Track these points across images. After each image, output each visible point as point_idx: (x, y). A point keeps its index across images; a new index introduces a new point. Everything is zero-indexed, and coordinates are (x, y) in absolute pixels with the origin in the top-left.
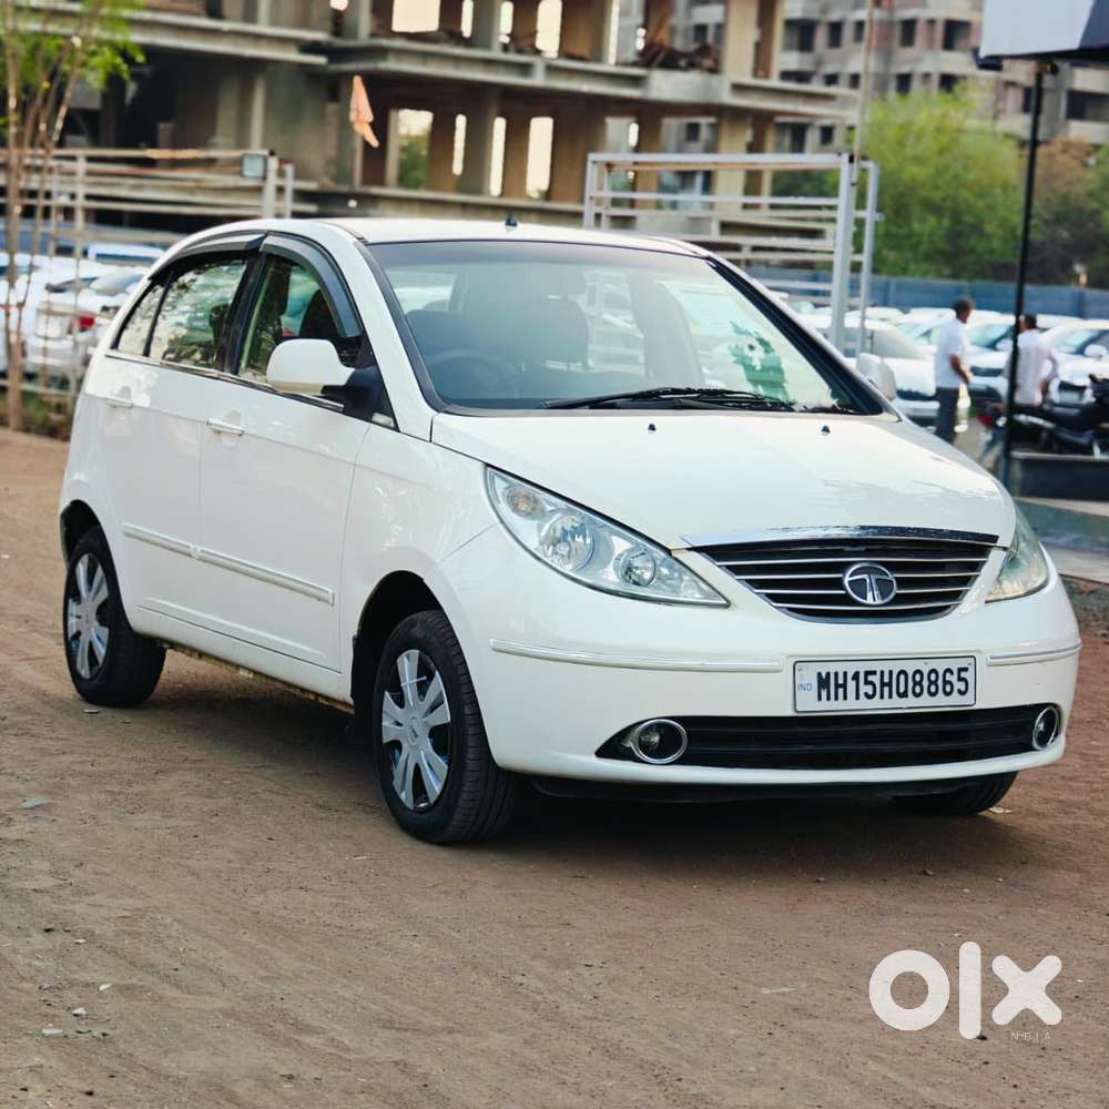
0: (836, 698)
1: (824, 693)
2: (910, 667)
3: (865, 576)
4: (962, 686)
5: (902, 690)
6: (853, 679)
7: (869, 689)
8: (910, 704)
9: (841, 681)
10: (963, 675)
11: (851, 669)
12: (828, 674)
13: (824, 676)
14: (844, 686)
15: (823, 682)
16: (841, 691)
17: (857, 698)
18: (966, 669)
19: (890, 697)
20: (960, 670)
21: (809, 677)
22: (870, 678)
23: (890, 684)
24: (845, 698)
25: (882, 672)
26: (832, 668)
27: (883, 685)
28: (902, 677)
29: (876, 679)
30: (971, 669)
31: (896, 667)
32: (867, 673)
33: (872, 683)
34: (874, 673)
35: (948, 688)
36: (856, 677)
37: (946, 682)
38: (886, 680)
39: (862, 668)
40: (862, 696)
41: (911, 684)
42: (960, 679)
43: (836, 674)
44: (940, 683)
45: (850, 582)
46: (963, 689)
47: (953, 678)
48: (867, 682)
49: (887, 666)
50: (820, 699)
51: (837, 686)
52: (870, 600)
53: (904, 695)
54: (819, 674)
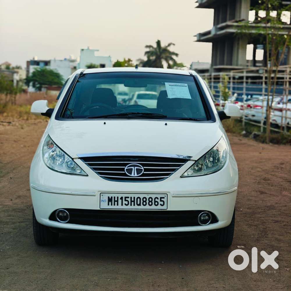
0: (114, 205)
1: (110, 203)
2: (142, 196)
3: (133, 168)
4: (162, 203)
5: (139, 203)
6: (121, 199)
7: (127, 203)
8: (142, 208)
9: (116, 199)
10: (162, 199)
11: (120, 196)
12: (112, 197)
13: (110, 198)
14: (117, 201)
15: (110, 200)
16: (116, 203)
17: (122, 205)
18: (164, 198)
19: (134, 205)
20: (161, 198)
21: (105, 198)
22: (127, 199)
23: (134, 201)
24: (118, 205)
25: (131, 198)
26: (113, 195)
27: (131, 201)
28: (139, 199)
29: (129, 200)
30: (166, 198)
31: (136, 196)
32: (126, 198)
33: (127, 201)
34: (128, 197)
35: (156, 203)
36: (122, 198)
37: (155, 202)
38: (133, 200)
39: (124, 196)
40: (124, 204)
41: (142, 201)
42: (161, 201)
43: (115, 197)
44: (153, 202)
45: (126, 169)
46: (162, 204)
47: (159, 201)
48: (125, 200)
49: (133, 196)
50: (108, 205)
51: (115, 201)
52: (133, 175)
53: (140, 205)
54: (109, 197)
